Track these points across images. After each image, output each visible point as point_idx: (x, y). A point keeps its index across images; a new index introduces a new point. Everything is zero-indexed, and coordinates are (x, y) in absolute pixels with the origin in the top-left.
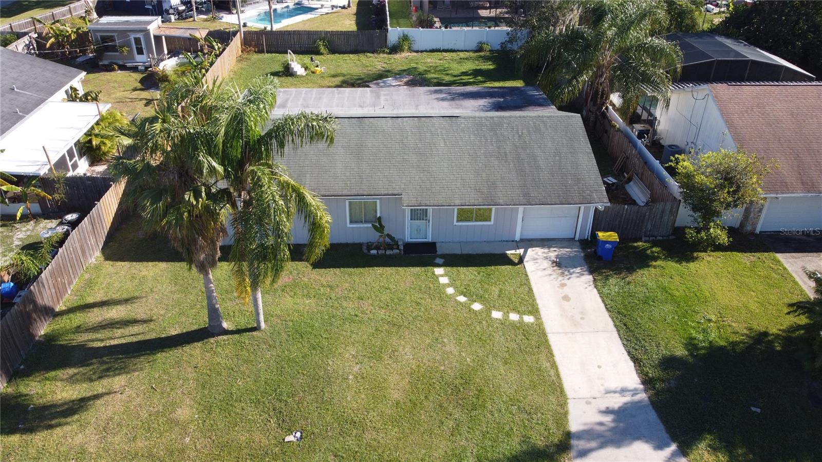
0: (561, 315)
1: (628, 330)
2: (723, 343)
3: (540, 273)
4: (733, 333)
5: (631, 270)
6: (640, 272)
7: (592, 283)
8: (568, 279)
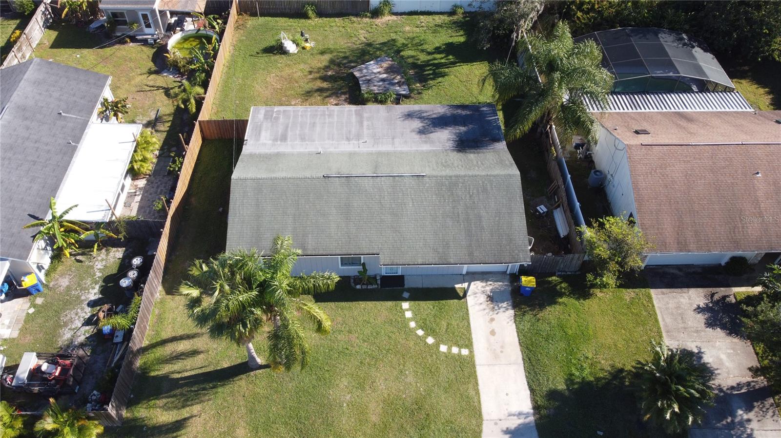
0: (488, 349)
1: (530, 364)
2: (592, 379)
3: (477, 308)
4: (601, 370)
5: (542, 307)
6: (549, 308)
7: (512, 318)
8: (497, 314)
